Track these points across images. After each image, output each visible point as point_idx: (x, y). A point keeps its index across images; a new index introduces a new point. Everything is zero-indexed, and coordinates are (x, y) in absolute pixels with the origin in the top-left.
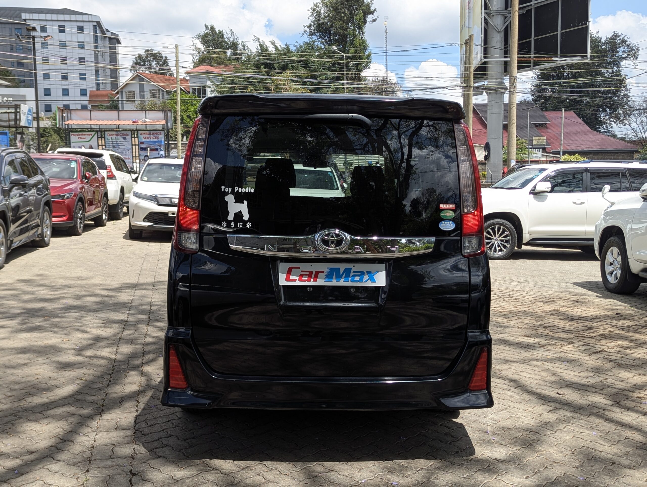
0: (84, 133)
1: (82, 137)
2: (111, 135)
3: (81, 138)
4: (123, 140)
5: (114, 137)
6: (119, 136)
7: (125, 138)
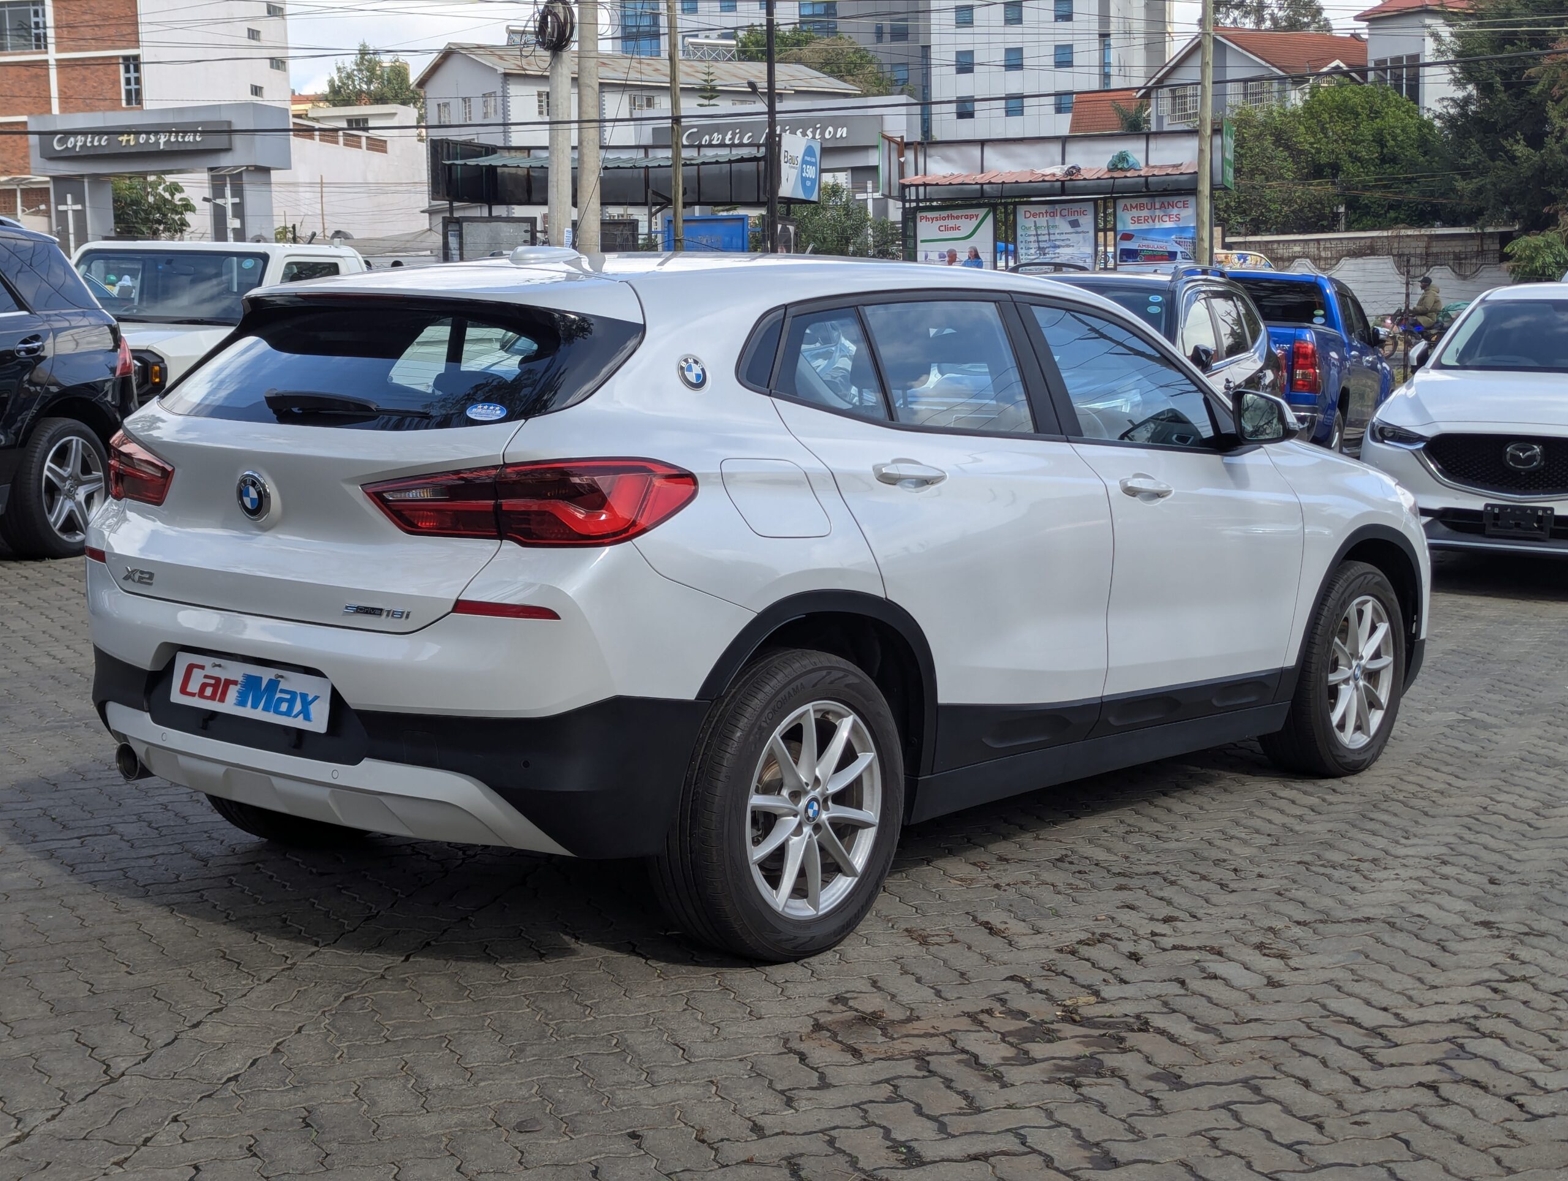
0: (955, 213)
1: (951, 223)
2: (1034, 215)
3: (947, 229)
4: (1071, 230)
5: (1042, 221)
6: (1057, 218)
7: (1075, 224)
